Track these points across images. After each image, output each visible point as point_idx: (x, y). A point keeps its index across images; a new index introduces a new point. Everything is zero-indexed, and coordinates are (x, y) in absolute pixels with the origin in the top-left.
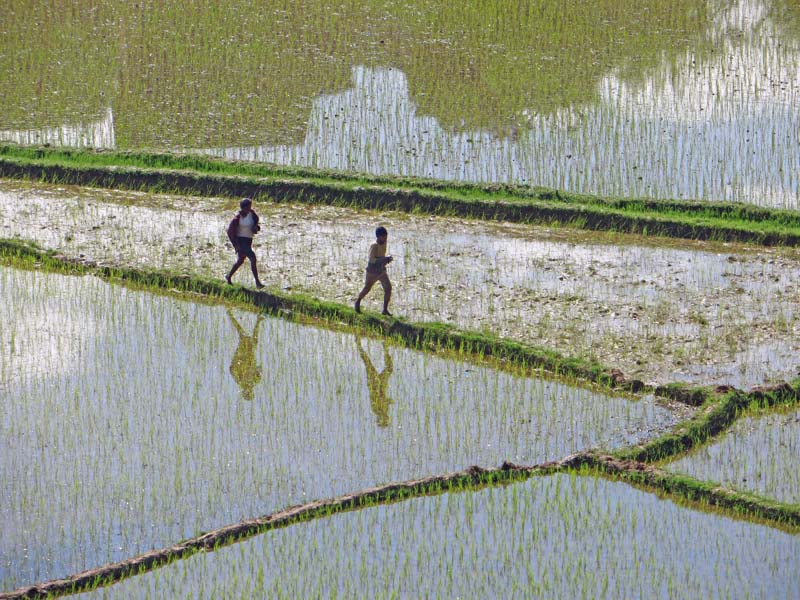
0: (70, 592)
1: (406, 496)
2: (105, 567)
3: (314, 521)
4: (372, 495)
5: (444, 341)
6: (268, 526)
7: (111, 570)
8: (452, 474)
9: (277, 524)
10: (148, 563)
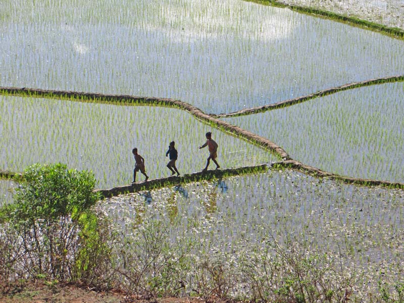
0: (276, 108)
1: (384, 82)
2: (287, 101)
3: (354, 89)
4: (373, 81)
5: (398, 34)
6: (340, 90)
7: (289, 102)
8: (399, 76)
9: (342, 89)
10: (301, 100)
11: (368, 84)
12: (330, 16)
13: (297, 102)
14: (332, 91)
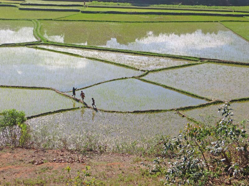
1: (116, 80)
2: (85, 87)
3: (106, 82)
5: (120, 65)
8: (120, 78)
9: (103, 83)
11: (111, 81)
12: (98, 60)
13: (89, 87)
14: (99, 83)
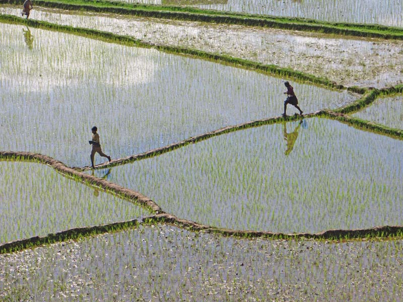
0: (145, 158)
1: (261, 124)
2: (157, 149)
3: (230, 133)
4: (250, 124)
5: (275, 71)
6: (214, 135)
7: (159, 150)
8: (277, 117)
9: (217, 134)
10: (172, 148)
11: (244, 127)
12: (200, 55)
13: (168, 150)
14: (205, 137)
